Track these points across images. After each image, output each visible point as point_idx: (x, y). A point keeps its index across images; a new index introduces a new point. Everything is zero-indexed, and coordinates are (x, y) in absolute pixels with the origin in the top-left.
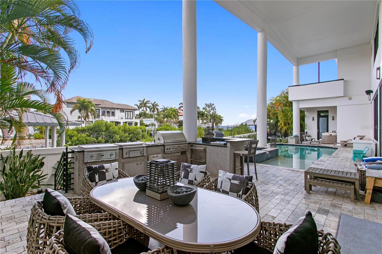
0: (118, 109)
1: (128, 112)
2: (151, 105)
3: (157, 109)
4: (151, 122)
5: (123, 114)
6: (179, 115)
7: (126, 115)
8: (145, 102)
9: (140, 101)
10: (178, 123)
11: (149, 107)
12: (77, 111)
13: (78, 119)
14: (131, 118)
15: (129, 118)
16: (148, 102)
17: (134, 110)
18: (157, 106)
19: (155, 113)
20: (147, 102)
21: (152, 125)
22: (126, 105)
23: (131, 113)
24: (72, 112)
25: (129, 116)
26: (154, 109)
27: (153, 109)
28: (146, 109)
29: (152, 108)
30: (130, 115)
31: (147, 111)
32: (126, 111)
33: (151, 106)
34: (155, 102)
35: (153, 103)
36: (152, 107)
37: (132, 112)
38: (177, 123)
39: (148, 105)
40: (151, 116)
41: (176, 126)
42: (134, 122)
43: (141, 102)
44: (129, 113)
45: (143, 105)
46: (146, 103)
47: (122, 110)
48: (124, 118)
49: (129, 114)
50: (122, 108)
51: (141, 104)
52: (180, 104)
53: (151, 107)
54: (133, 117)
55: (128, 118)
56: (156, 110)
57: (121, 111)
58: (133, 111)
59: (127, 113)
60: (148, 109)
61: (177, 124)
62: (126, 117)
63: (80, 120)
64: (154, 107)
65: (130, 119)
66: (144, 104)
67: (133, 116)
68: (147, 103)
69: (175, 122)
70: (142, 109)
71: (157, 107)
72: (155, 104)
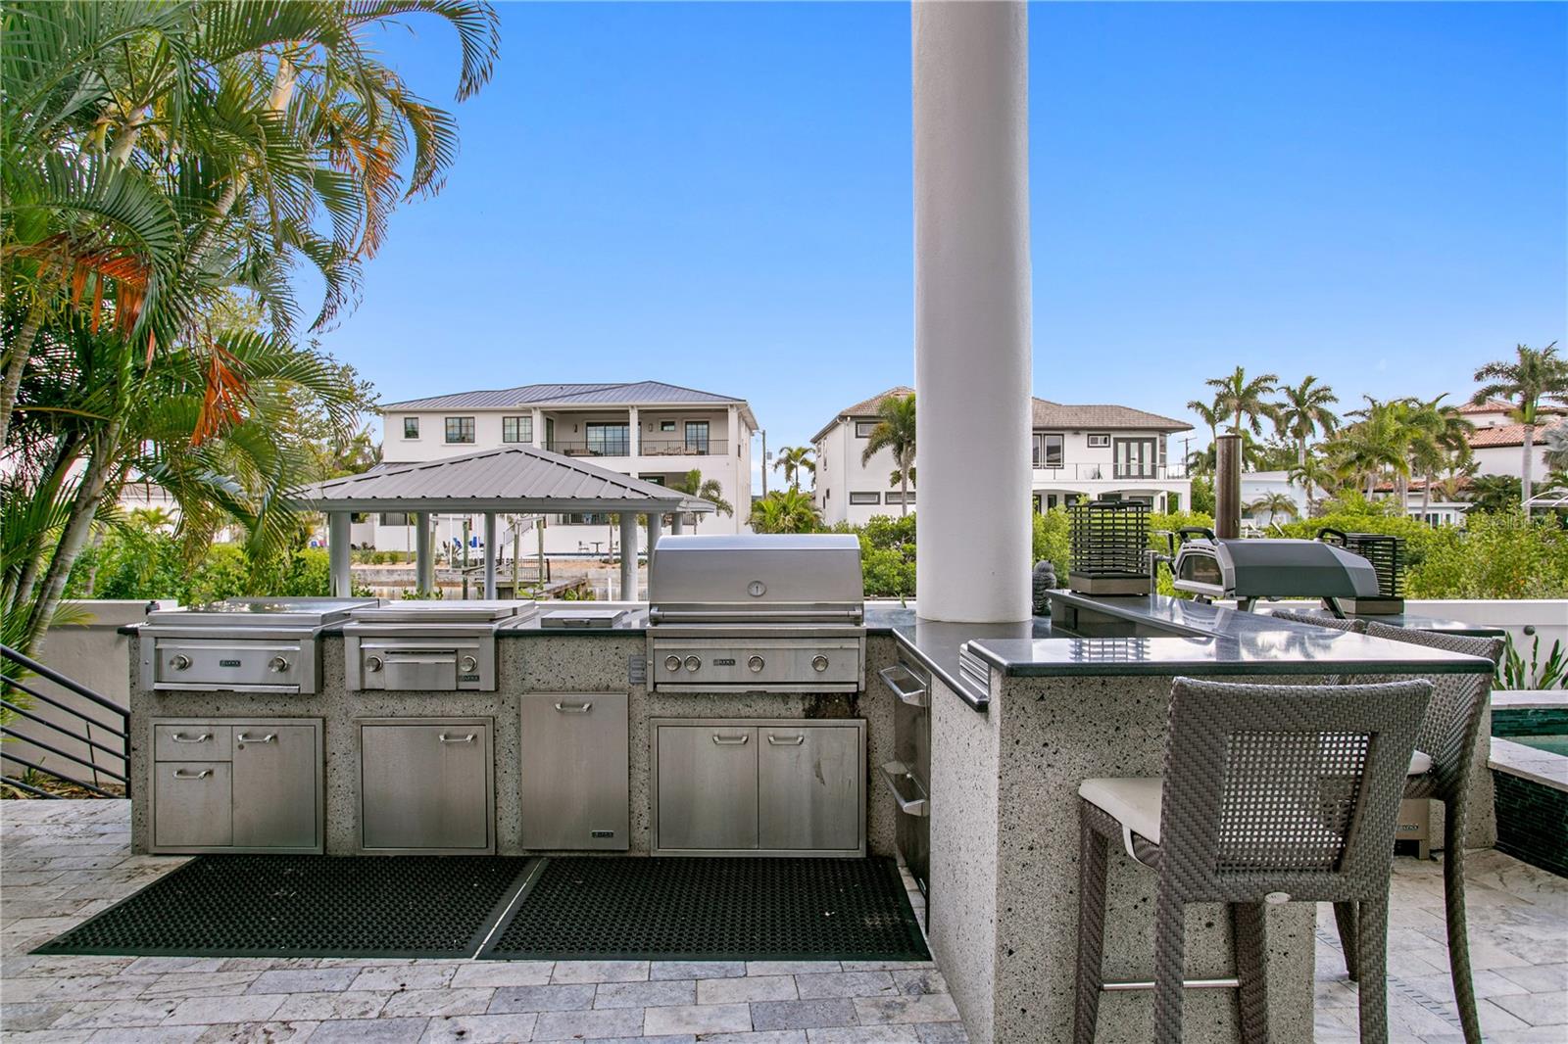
0: (1076, 431)
1: (1128, 441)
2: (1283, 398)
3: (1325, 418)
4: (1263, 490)
5: (1103, 457)
6: (1471, 442)
7: (1116, 460)
8: (1244, 385)
9: (1216, 382)
10: (1471, 495)
11: (1266, 410)
12: (888, 450)
13: (890, 484)
14: (1147, 471)
15: (1134, 471)
16: (1263, 384)
17: (1164, 431)
18: (1325, 399)
19: (1309, 440)
20: (1257, 383)
21: (1274, 510)
22: (1119, 410)
23: (1147, 446)
24: (867, 455)
25: (1134, 464)
26: (1304, 417)
27: (1295, 421)
28: (1255, 424)
29: (1290, 415)
30: (1141, 459)
31: (1258, 433)
32: (1117, 440)
33: (1282, 406)
34: (1310, 381)
35: (1296, 386)
36: (1292, 406)
37: (1153, 441)
38: (1461, 494)
39: (1263, 398)
40: (1287, 458)
41: (1452, 513)
42: (1165, 494)
43: (1221, 389)
44: (1134, 446)
45: (1235, 402)
46: (1251, 392)
47: (1097, 434)
48: (1107, 472)
49: (1135, 454)
50: (1096, 425)
51: (1221, 398)
52: (1479, 377)
53: (1282, 412)
54: (1154, 468)
55: (1128, 476)
56: (1315, 422)
57: (1092, 443)
58: (1157, 435)
59: (1122, 446)
60: (1267, 424)
61: (1463, 500)
62: (1116, 468)
63: (898, 487)
64: (1307, 406)
65: (1141, 476)
66: (1239, 396)
67: (1154, 460)
68: (1256, 392)
69: (1450, 489)
70: (1231, 421)
71: (1322, 405)
72: (1311, 388)
